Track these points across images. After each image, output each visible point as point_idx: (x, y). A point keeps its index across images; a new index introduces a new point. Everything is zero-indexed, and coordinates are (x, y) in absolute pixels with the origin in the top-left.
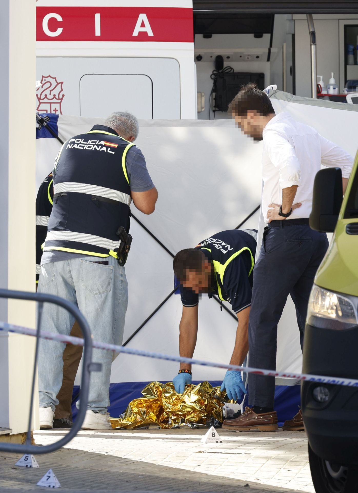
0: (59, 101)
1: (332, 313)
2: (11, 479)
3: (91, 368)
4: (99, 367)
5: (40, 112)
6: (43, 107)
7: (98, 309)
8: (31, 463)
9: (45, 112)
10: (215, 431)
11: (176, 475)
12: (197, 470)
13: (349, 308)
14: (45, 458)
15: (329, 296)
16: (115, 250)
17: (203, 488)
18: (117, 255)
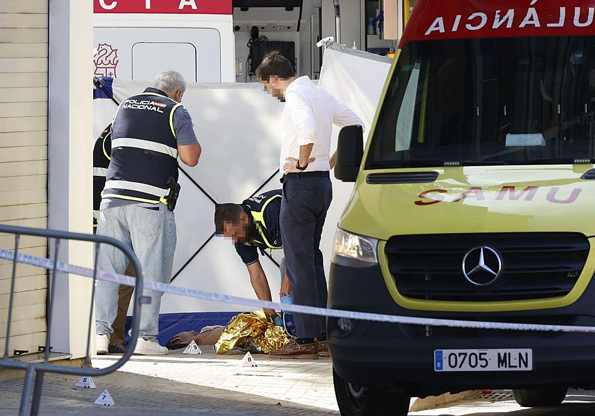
0: (114, 66)
1: (354, 253)
2: (71, 398)
3: (141, 301)
4: (149, 300)
5: (97, 76)
6: (99, 71)
7: (149, 249)
8: (89, 384)
9: (102, 76)
10: (251, 356)
11: (217, 395)
12: (236, 390)
13: (369, 248)
14: (101, 379)
15: (351, 238)
16: (165, 197)
17: (240, 407)
18: (167, 201)
